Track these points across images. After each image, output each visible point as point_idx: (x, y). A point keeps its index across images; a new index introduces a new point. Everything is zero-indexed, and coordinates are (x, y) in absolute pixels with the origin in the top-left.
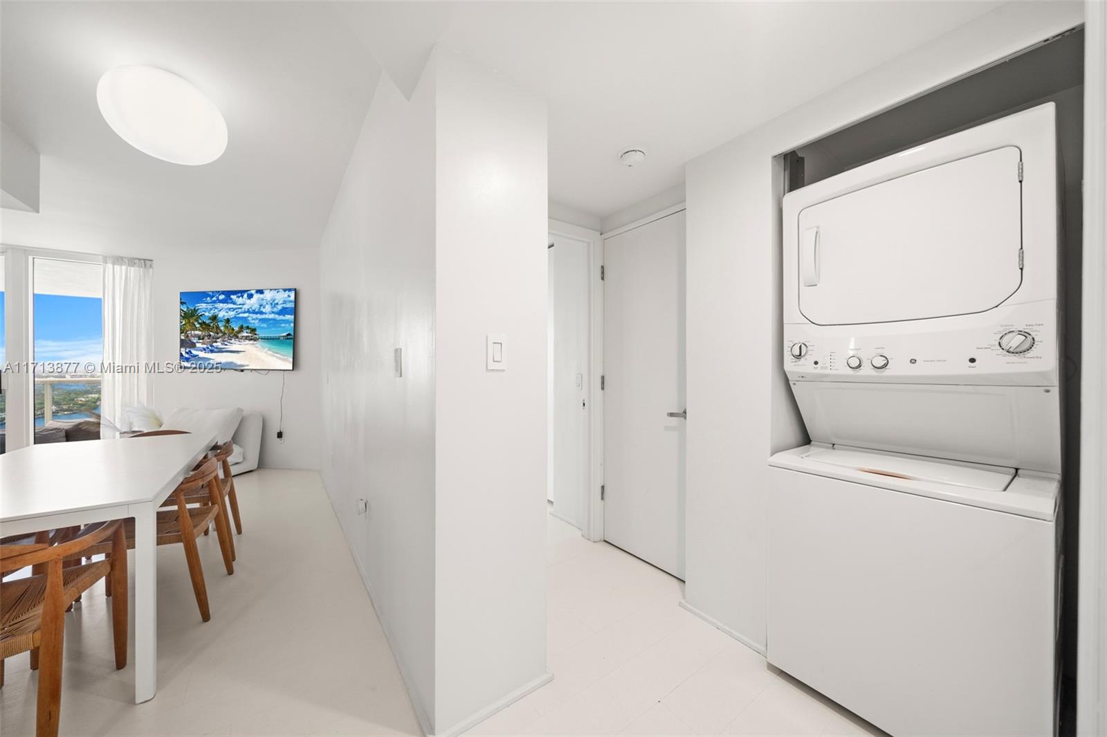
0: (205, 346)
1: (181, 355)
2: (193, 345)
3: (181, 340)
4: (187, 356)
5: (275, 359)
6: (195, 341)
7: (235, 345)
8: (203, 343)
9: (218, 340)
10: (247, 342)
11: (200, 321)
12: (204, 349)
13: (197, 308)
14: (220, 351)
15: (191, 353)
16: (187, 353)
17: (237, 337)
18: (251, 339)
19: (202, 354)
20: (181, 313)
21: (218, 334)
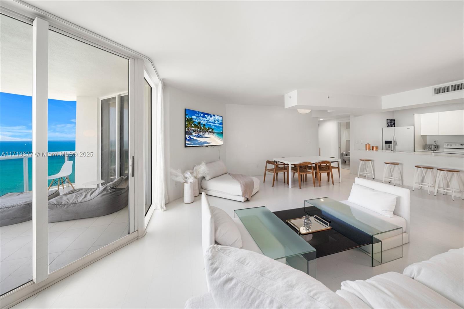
0: (196, 135)
1: (186, 138)
2: (191, 134)
3: (185, 131)
4: (189, 139)
5: (219, 140)
6: (192, 132)
7: (207, 135)
8: (195, 133)
9: (201, 132)
10: (211, 134)
11: (194, 124)
12: (196, 136)
13: (192, 118)
14: (202, 137)
15: (190, 137)
16: (188, 137)
17: (208, 132)
19: (195, 138)
20: (185, 119)
21: (201, 130)
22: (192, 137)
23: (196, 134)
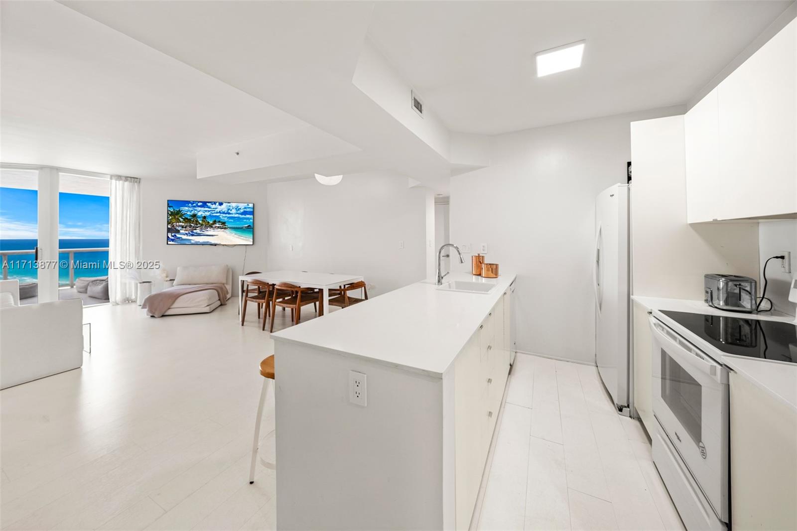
1: (168, 237)
2: (178, 232)
3: (168, 228)
4: (172, 238)
5: (238, 239)
6: (179, 229)
7: (210, 231)
8: (185, 230)
9: (197, 228)
10: (219, 230)
11: (183, 217)
12: (187, 234)
13: (181, 210)
14: (199, 235)
15: (176, 236)
16: (173, 236)
17: (212, 227)
18: (222, 228)
19: (184, 237)
20: (168, 212)
21: (197, 225)
22: (178, 236)
23: (187, 231)
